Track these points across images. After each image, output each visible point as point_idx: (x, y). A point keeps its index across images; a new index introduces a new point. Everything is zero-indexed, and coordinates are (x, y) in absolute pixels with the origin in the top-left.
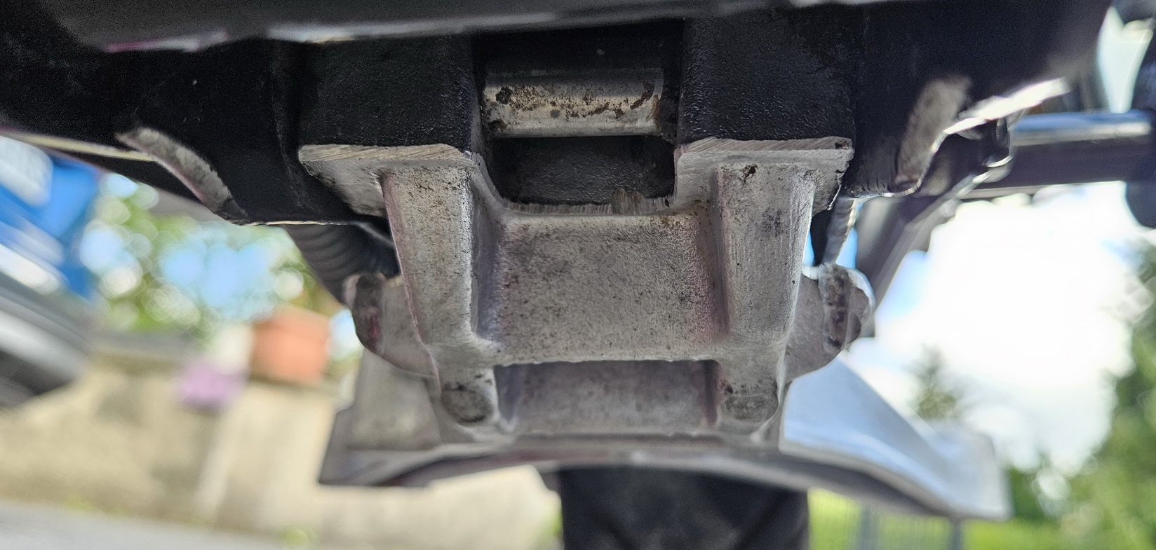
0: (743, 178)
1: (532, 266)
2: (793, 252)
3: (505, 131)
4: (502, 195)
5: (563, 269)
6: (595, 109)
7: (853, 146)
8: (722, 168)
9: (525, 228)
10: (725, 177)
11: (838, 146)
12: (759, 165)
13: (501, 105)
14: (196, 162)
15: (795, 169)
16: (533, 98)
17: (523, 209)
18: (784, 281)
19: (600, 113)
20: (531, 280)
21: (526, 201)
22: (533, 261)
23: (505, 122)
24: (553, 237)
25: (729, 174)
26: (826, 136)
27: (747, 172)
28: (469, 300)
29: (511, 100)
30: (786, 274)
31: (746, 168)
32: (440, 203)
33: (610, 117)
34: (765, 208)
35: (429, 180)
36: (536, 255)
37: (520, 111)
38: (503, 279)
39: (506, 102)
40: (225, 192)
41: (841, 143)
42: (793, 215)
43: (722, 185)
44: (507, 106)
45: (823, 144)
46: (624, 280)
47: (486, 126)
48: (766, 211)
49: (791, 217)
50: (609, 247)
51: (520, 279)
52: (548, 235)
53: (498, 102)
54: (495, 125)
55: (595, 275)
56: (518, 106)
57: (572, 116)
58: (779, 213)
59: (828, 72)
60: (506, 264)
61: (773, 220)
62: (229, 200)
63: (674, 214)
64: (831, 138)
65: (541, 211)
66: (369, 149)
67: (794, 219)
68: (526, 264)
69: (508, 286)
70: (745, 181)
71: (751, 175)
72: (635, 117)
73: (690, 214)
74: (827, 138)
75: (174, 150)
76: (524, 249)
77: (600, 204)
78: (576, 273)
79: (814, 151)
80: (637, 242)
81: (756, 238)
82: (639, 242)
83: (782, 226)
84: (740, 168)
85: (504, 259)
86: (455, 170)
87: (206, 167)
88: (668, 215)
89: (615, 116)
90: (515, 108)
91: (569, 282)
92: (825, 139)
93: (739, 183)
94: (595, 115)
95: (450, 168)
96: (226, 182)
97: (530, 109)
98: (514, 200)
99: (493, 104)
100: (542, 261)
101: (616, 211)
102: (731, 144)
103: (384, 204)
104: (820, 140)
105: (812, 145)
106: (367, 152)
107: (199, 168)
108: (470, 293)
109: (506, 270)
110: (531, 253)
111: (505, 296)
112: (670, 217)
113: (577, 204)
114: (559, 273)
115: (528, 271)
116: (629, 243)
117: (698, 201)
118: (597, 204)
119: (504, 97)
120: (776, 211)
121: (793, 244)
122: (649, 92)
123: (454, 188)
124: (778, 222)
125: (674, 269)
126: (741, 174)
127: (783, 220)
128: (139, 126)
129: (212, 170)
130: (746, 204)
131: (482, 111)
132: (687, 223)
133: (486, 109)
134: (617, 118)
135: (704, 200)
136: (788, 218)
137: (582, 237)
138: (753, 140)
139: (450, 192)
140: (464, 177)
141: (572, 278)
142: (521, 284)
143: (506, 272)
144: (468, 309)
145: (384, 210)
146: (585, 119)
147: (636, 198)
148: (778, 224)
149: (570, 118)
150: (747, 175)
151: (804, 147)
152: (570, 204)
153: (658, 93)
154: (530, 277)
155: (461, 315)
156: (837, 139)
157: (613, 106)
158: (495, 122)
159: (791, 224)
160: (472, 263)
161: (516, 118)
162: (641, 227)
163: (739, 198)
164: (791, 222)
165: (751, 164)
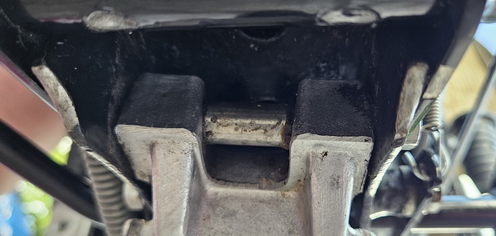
0: (321, 158)
1: (218, 211)
2: (345, 198)
3: (213, 137)
4: (208, 173)
5: (232, 214)
6: (254, 128)
7: (373, 141)
8: (312, 152)
9: (216, 194)
10: (313, 157)
11: (366, 141)
12: (329, 151)
13: (213, 123)
14: (66, 97)
15: (346, 155)
16: (227, 121)
17: (216, 183)
18: (340, 214)
19: (257, 130)
20: (216, 218)
21: (218, 180)
22: (218, 209)
23: (214, 132)
24: (229, 198)
25: (315, 155)
26: (360, 136)
27: (323, 154)
28: (184, 215)
29: (217, 122)
30: (342, 210)
31: (323, 152)
32: (178, 160)
33: (261, 133)
34: (332, 174)
35: (174, 148)
36: (220, 206)
37: (220, 127)
38: (203, 216)
39: (215, 122)
40: (76, 120)
41: (367, 139)
42: (345, 178)
43: (312, 161)
44: (215, 124)
45: (358, 139)
46: (261, 221)
47: (205, 134)
48: (332, 176)
49: (344, 179)
50: (256, 205)
51: (211, 217)
52: (227, 198)
53: (211, 122)
54: (209, 133)
55: (248, 218)
56: (220, 124)
57: (244, 131)
58: (339, 177)
59: (361, 113)
60: (205, 209)
61: (335, 180)
62: (77, 126)
63: (288, 191)
64: (362, 137)
65: (225, 184)
66: (149, 128)
67: (345, 181)
68: (214, 210)
69: (205, 220)
70: (322, 159)
71: (325, 156)
72: (272, 134)
73: (296, 191)
74: (361, 137)
75: (57, 85)
76: (215, 203)
77: (253, 184)
78: (238, 216)
79: (355, 142)
80: (269, 204)
81: (327, 190)
82: (270, 203)
83: (340, 184)
84: (320, 152)
85: (205, 206)
86: (187, 144)
87: (70, 103)
88: (285, 191)
89: (264, 132)
90: (219, 125)
91: (234, 221)
92: (360, 137)
93: (320, 160)
94: (255, 131)
95: (185, 143)
96: (78, 115)
97: (225, 126)
98: (213, 178)
99: (209, 123)
100: (222, 209)
101: (261, 188)
102: (316, 137)
103: (151, 171)
104: (357, 138)
105: (354, 139)
106: (148, 129)
107: (67, 101)
108: (185, 211)
109: (204, 212)
110: (218, 205)
111: (202, 224)
112: (286, 192)
113: (242, 183)
114: (230, 216)
115: (215, 214)
116: (265, 204)
117: (299, 181)
118: (251, 183)
119: (214, 120)
120: (337, 176)
121: (345, 194)
122: (279, 122)
123: (185, 153)
124: (338, 181)
125: (286, 217)
126: (320, 156)
127: (340, 180)
128: (44, 65)
129: (73, 106)
130: (323, 171)
131: (203, 125)
132: (294, 196)
133: (205, 125)
134: (264, 133)
135: (302, 180)
136: (343, 180)
137: (243, 199)
138: (327, 136)
139: (183, 155)
140: (191, 149)
141: (236, 219)
142: (211, 219)
143: (204, 213)
144: (183, 220)
145: (150, 177)
146: (250, 133)
147: (270, 183)
148: (338, 183)
149: (243, 132)
150: (323, 156)
151: (350, 140)
152: (239, 183)
153: (284, 122)
154: (216, 217)
155: (179, 223)
156: (365, 137)
157: (263, 127)
158: (209, 132)
159: (344, 183)
160: (188, 195)
161: (218, 130)
162: (272, 197)
163: (319, 168)
164: (344, 182)
165: (325, 150)
